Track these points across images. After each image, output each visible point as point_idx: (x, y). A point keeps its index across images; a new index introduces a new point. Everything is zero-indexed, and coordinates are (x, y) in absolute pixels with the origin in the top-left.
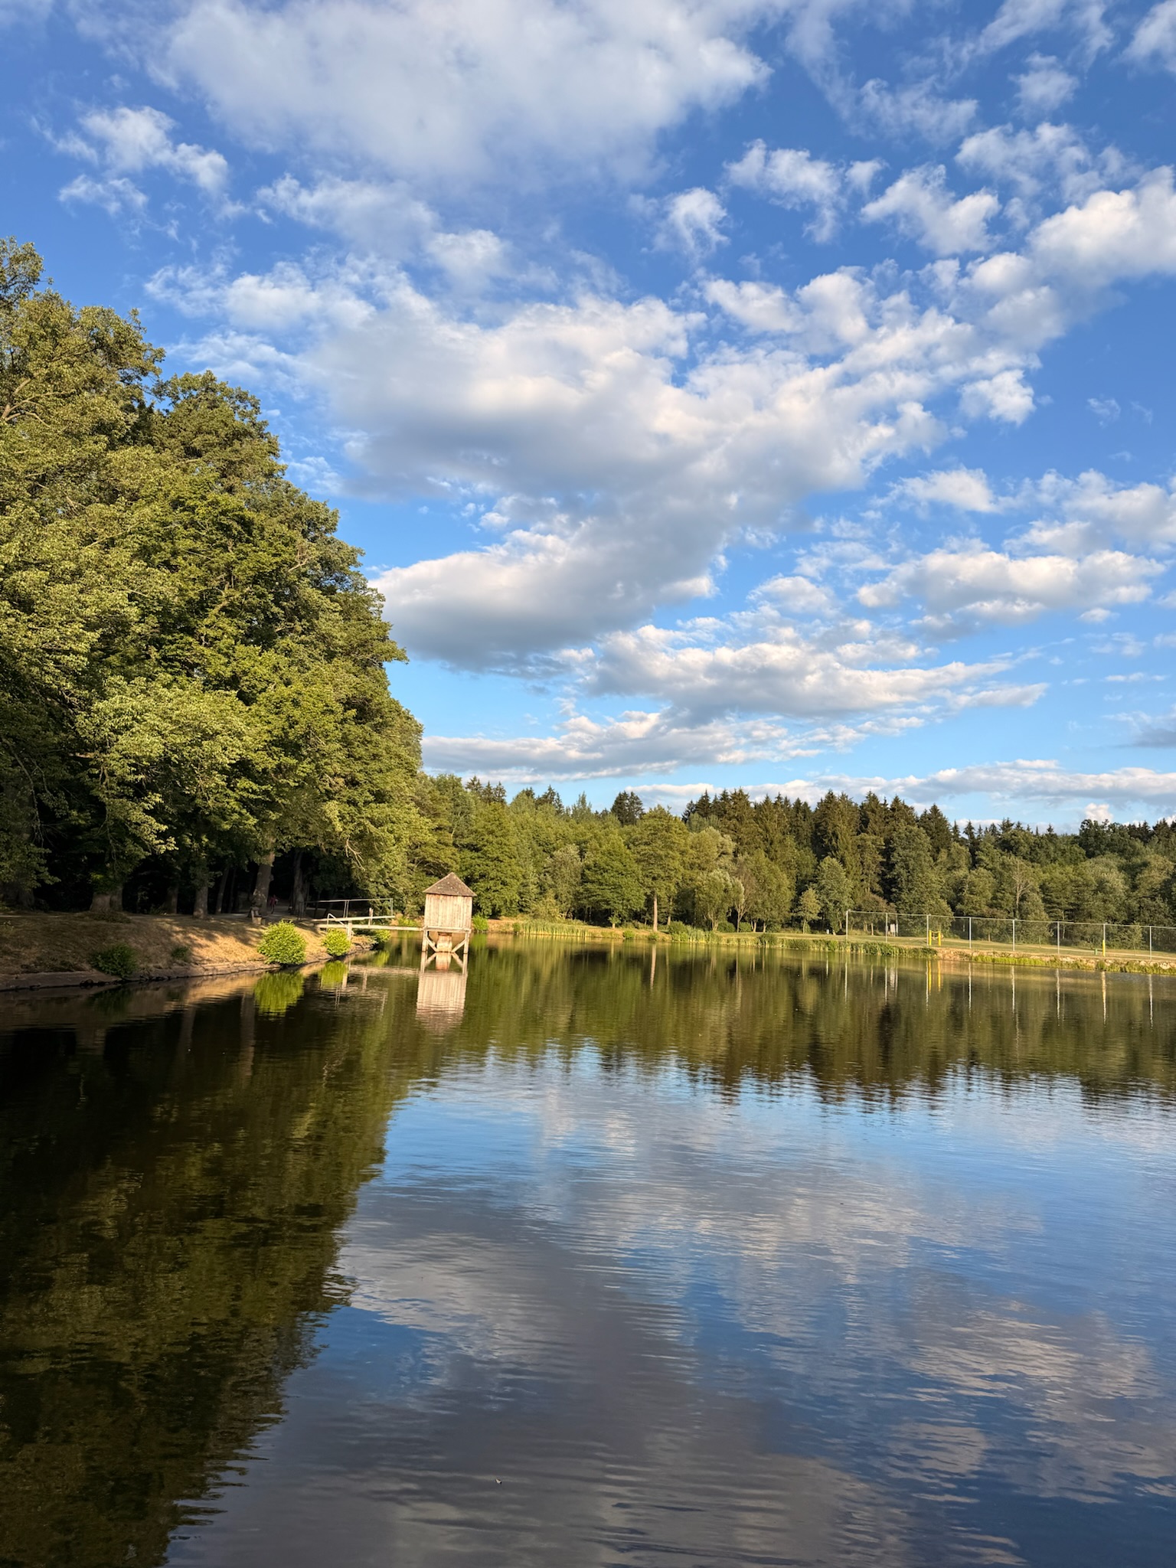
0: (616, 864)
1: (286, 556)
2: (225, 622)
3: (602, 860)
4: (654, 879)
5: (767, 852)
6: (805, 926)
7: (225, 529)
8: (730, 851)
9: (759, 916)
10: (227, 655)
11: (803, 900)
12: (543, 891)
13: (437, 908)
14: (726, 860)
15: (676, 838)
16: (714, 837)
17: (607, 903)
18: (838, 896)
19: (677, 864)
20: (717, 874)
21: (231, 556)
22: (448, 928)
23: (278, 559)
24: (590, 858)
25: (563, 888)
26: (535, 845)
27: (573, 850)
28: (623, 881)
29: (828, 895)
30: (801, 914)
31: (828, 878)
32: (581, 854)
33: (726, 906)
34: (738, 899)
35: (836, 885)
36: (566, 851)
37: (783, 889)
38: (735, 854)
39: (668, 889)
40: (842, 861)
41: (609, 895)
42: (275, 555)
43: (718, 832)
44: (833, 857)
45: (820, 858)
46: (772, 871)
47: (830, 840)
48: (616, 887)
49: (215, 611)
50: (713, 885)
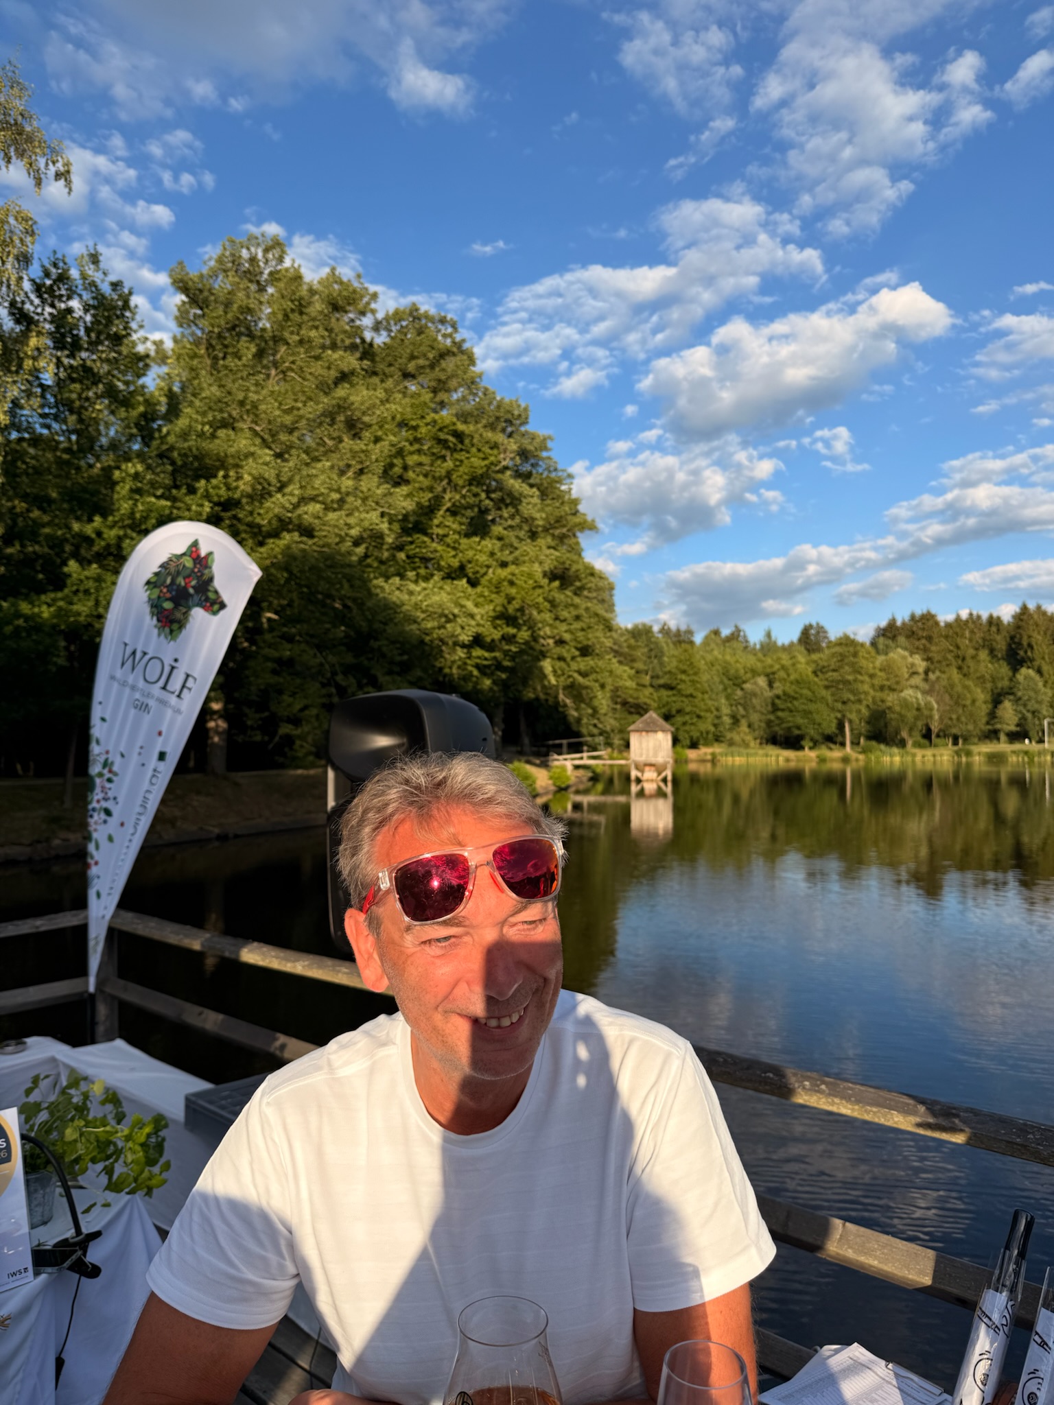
0: (805, 692)
1: (492, 459)
2: (449, 521)
3: (790, 689)
4: (844, 703)
5: (960, 668)
6: (1003, 737)
7: (443, 443)
8: (921, 670)
9: (954, 731)
10: (454, 548)
11: (999, 712)
12: (736, 720)
13: (641, 743)
14: (916, 680)
15: (864, 663)
16: (903, 657)
17: (799, 728)
18: (1036, 706)
19: (866, 687)
20: (908, 693)
21: (449, 464)
22: (652, 760)
23: (486, 462)
24: (779, 688)
25: (755, 717)
26: (726, 681)
27: (762, 681)
28: (812, 707)
29: (1025, 705)
30: (998, 726)
31: (1025, 689)
32: (771, 685)
33: (920, 724)
34: (931, 717)
35: (1032, 694)
36: (755, 683)
37: (978, 704)
38: (926, 672)
39: (859, 711)
40: (1039, 671)
41: (800, 721)
42: (484, 459)
43: (906, 653)
44: (1029, 667)
45: (1015, 670)
46: (966, 687)
47: (1026, 652)
48: (807, 713)
49: (441, 512)
50: (905, 704)
